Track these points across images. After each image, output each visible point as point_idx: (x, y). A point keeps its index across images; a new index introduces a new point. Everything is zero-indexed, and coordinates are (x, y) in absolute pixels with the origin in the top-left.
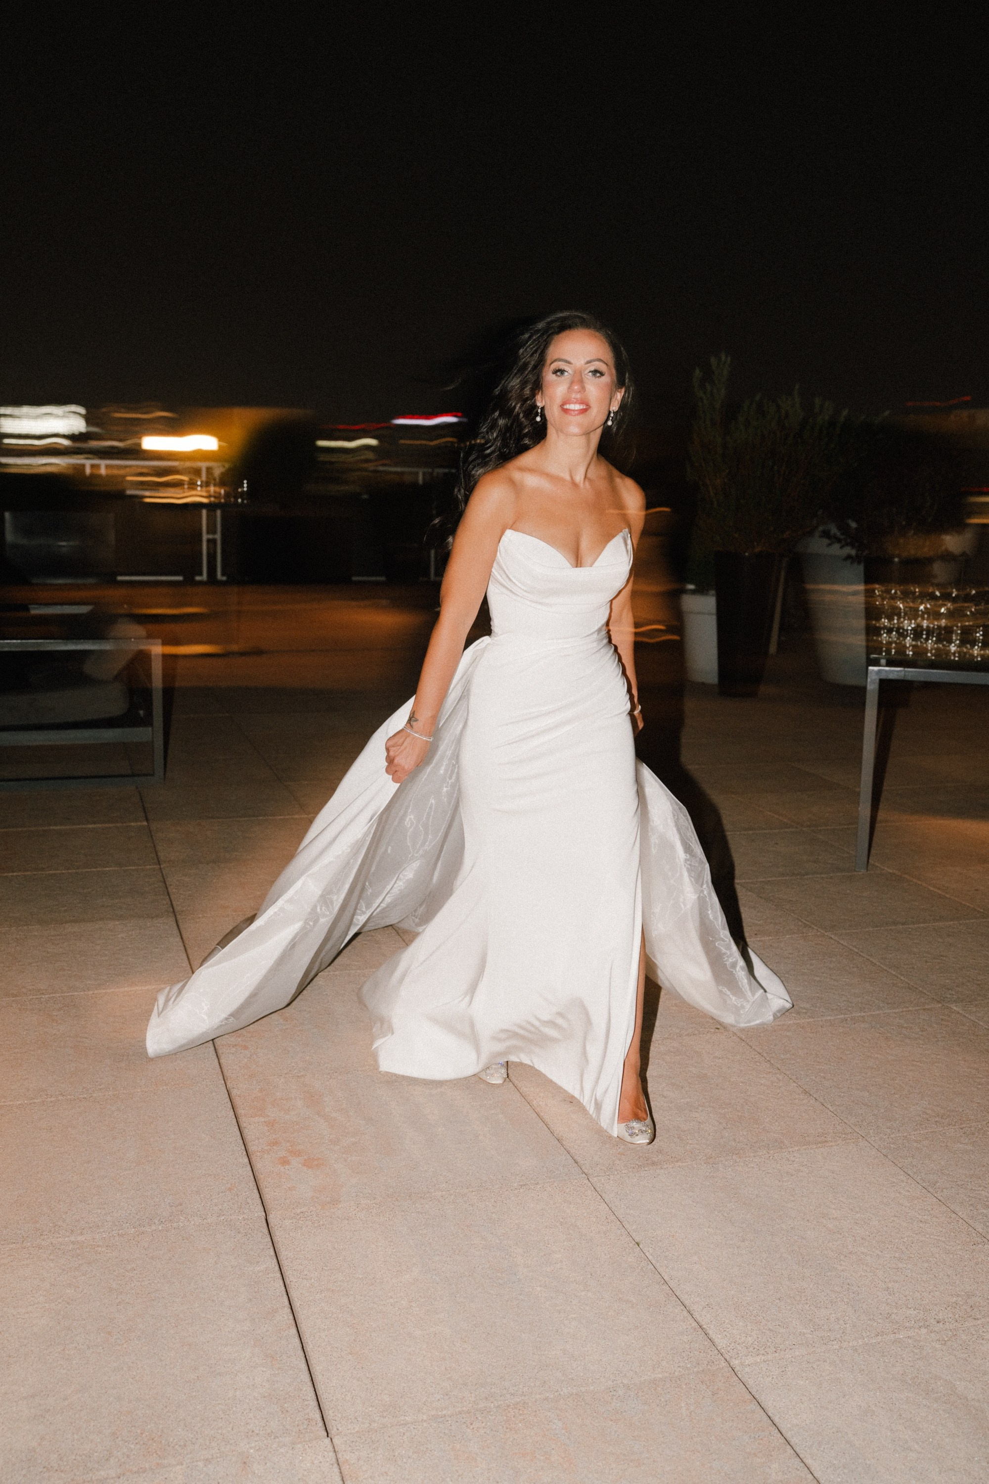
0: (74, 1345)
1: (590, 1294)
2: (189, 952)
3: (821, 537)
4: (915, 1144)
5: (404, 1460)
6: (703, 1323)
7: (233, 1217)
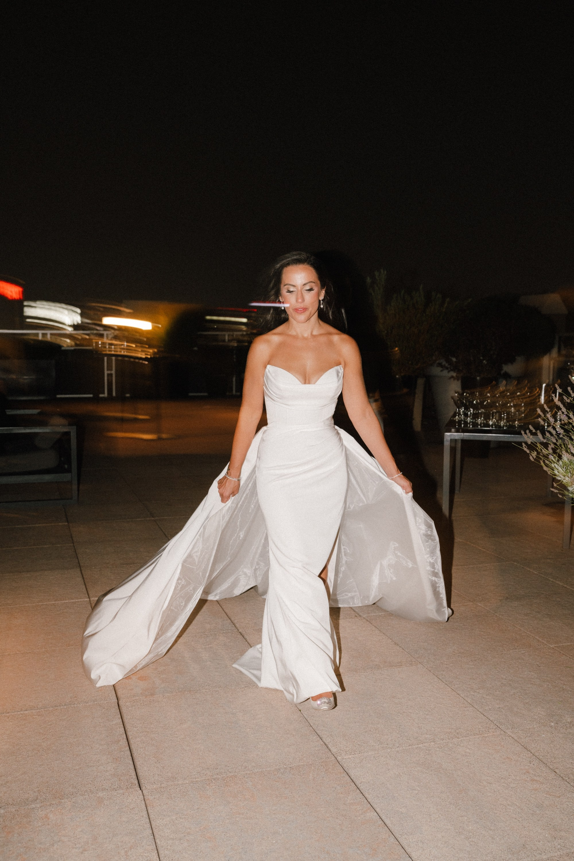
0: (21, 756)
1: (273, 731)
2: (87, 585)
3: (437, 366)
4: (445, 666)
5: (176, 798)
6: (327, 742)
7: (102, 702)
